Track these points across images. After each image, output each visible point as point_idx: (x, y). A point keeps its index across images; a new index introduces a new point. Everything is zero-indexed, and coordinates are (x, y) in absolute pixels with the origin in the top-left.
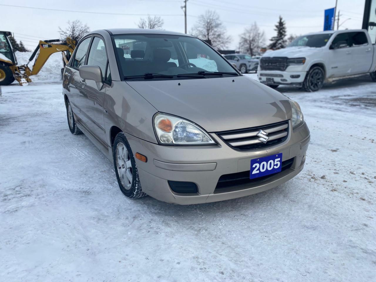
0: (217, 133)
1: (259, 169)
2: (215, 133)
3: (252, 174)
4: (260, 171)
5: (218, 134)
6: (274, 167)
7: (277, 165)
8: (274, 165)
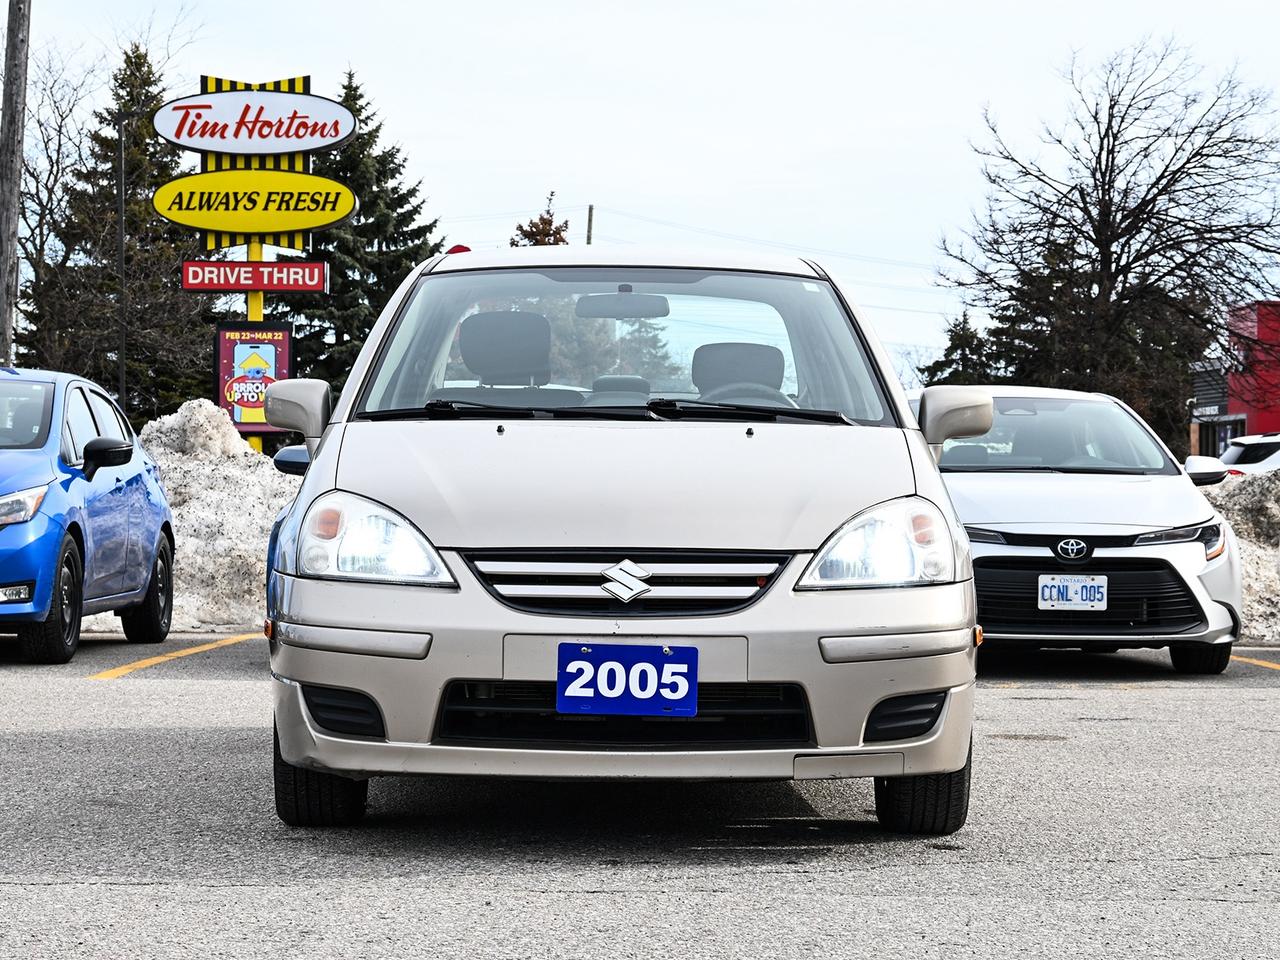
0: (462, 554)
1: (592, 684)
2: (458, 550)
3: (567, 694)
4: (597, 691)
5: (465, 555)
6: (658, 692)
7: (674, 687)
8: (661, 685)
